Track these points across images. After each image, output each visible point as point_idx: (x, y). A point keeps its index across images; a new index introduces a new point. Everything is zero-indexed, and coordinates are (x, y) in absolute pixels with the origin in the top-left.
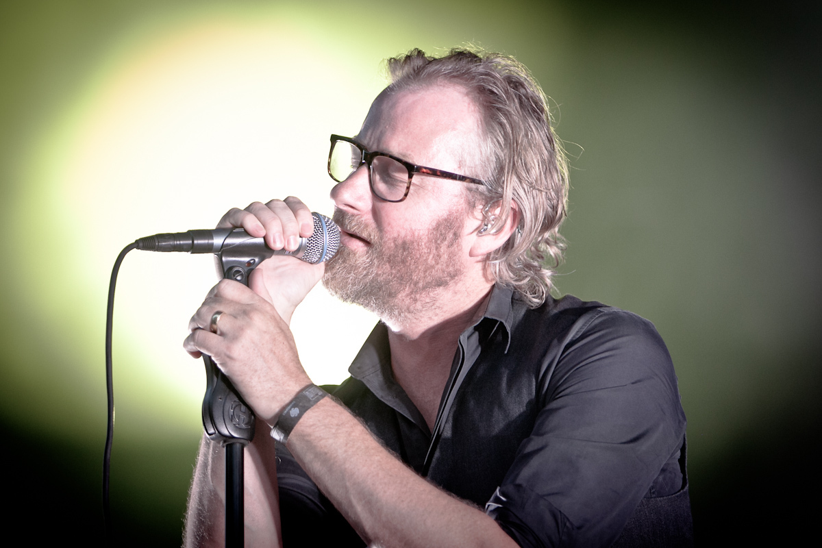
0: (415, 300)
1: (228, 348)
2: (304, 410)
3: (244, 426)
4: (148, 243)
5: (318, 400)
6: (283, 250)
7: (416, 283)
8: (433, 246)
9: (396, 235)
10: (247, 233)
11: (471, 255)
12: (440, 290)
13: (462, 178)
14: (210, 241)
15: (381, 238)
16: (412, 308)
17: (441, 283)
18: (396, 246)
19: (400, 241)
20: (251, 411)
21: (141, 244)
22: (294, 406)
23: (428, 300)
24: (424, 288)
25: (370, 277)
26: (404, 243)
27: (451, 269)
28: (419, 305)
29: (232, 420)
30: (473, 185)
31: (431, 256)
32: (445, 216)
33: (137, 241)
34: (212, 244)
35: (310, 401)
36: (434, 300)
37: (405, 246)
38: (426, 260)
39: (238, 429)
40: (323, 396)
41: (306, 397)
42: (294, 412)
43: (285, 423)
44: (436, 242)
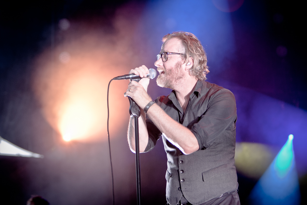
0: (177, 82)
1: (133, 95)
2: (150, 106)
3: (138, 113)
4: (116, 78)
5: (153, 104)
6: (144, 77)
7: (175, 78)
8: (176, 69)
9: (168, 68)
10: (135, 74)
11: (185, 70)
12: (181, 79)
13: (179, 54)
14: (129, 77)
15: (166, 70)
16: (177, 84)
17: (181, 78)
18: (169, 71)
19: (169, 69)
20: (139, 107)
21: (114, 79)
22: (148, 106)
23: (179, 82)
24: (177, 79)
25: (166, 79)
26: (170, 69)
27: (182, 74)
28: (177, 83)
29: (135, 112)
30: (182, 55)
31: (176, 72)
32: (177, 62)
33: (114, 78)
34: (130, 77)
35: (151, 104)
36: (180, 81)
37: (171, 70)
38: (175, 72)
39: (136, 114)
40: (154, 103)
41: (150, 104)
42: (148, 107)
43: (146, 110)
44: (177, 68)
